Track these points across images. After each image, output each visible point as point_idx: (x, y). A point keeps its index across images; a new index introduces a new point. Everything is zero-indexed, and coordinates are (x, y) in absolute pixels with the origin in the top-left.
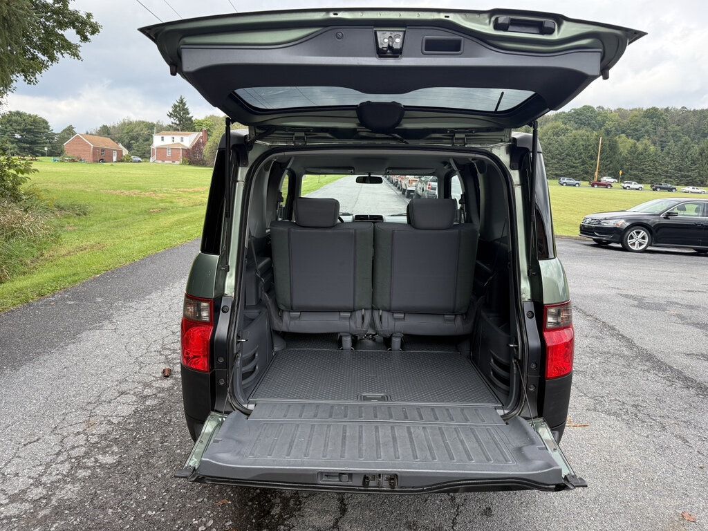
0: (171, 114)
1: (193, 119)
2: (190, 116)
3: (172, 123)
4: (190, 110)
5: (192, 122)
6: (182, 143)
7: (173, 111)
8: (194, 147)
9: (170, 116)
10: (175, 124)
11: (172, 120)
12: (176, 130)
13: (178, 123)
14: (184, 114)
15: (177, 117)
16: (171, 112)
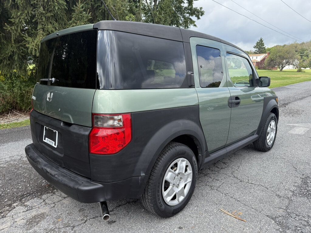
0: (255, 46)
1: (266, 48)
2: (264, 46)
3: (255, 51)
4: (264, 44)
5: (265, 49)
6: (256, 59)
7: (256, 45)
8: (261, 61)
9: (255, 48)
10: (257, 51)
11: (255, 49)
12: (256, 53)
13: (258, 50)
14: (261, 46)
15: (258, 48)
16: (255, 45)
